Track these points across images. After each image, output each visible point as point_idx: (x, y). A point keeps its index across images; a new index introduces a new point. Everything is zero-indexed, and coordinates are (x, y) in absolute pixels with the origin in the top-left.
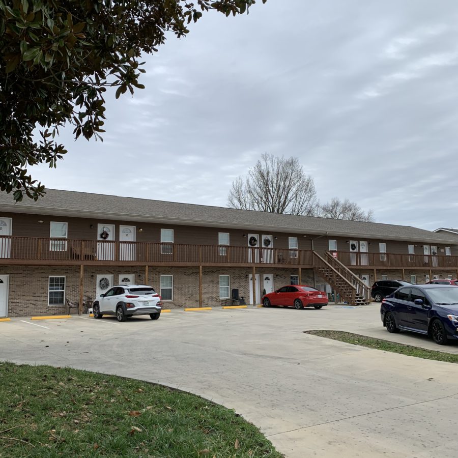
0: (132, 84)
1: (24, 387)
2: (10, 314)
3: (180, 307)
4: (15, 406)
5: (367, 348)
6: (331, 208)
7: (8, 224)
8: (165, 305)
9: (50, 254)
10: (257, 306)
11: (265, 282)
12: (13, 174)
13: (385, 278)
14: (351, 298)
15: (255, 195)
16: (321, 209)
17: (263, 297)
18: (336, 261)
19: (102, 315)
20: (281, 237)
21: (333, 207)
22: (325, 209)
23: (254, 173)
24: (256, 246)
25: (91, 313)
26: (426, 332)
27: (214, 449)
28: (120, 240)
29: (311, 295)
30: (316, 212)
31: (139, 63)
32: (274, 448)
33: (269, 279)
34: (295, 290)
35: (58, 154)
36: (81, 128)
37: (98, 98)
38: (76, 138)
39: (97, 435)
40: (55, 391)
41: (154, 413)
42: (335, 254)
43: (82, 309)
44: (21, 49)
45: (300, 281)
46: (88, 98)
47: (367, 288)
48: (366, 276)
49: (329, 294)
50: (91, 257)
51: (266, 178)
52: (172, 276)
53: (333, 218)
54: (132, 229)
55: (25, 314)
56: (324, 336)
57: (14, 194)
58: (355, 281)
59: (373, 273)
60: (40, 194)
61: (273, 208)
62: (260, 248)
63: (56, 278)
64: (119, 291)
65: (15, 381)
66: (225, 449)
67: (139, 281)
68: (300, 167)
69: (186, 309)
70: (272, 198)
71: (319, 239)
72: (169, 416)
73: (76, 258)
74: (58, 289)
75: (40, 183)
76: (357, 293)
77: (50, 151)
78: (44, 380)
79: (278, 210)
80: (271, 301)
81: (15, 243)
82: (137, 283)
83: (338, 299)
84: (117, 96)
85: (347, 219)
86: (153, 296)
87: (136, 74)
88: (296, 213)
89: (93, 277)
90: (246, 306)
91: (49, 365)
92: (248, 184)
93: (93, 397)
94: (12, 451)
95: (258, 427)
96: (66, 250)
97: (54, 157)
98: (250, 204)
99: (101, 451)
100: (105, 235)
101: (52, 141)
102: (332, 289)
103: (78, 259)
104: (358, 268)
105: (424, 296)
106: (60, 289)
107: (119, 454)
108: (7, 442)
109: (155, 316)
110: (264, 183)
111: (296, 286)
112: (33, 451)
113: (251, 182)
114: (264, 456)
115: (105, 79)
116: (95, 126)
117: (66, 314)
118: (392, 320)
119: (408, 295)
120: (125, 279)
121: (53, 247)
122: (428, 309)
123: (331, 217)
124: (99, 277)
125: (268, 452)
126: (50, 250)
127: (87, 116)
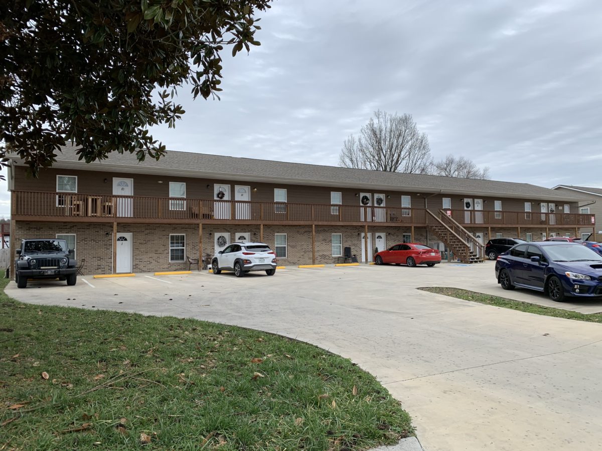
0: (248, 41)
1: (153, 335)
2: (135, 270)
3: (294, 264)
4: (147, 352)
5: (481, 304)
6: (445, 166)
7: (129, 185)
8: (279, 262)
9: (170, 213)
10: (369, 263)
11: (377, 240)
12: (134, 134)
13: (500, 236)
14: (465, 256)
15: (367, 155)
16: (435, 167)
17: (375, 255)
18: (450, 219)
19: (220, 271)
20: (394, 195)
21: (448, 165)
22: (438, 167)
23: (366, 131)
24: (368, 205)
25: (210, 269)
26: (542, 289)
27: (333, 395)
28: (236, 199)
29: (424, 253)
30: (429, 170)
31: (254, 20)
32: (390, 395)
33: (381, 238)
34: (407, 248)
35: (176, 114)
36: (199, 87)
37: (215, 56)
38: (195, 97)
39: (223, 379)
40: (181, 339)
41: (275, 361)
42: (449, 213)
43: (202, 265)
44: (142, 8)
45: (413, 239)
46: (205, 57)
47: (481, 246)
48: (481, 234)
49: (442, 252)
50: (209, 216)
51: (378, 136)
52: (286, 234)
53: (447, 176)
54: (247, 189)
55: (149, 270)
56: (437, 293)
57: (137, 154)
58: (469, 239)
59: (488, 231)
60: (161, 154)
61: (386, 167)
62: (373, 207)
63: (176, 236)
64: (236, 248)
65: (144, 330)
66: (343, 395)
67: (254, 239)
68: (414, 125)
69: (300, 266)
70: (385, 157)
71: (433, 196)
72: (289, 363)
73: (194, 217)
74: (179, 246)
75: (161, 143)
76: (471, 251)
77: (169, 112)
78: (171, 330)
79: (391, 169)
80: (383, 259)
81: (137, 202)
82: (252, 241)
83: (451, 258)
84: (234, 54)
85: (462, 177)
86: (268, 253)
87: (251, 30)
88: (409, 171)
89: (211, 235)
90: (358, 264)
91: (174, 316)
92: (360, 142)
93: (217, 345)
94: (146, 391)
95: (374, 375)
96: (185, 209)
97: (173, 117)
98: (362, 163)
99: (227, 393)
100: (221, 195)
101: (170, 102)
102: (446, 247)
103: (197, 217)
104: (472, 226)
105: (541, 254)
106: (181, 246)
107: (244, 397)
108: (141, 384)
109: (270, 272)
110: (377, 142)
111: (409, 245)
112: (166, 392)
113: (363, 141)
114: (381, 402)
115: (221, 37)
116: (212, 85)
117: (187, 270)
118: (507, 277)
119: (524, 252)
120: (241, 237)
121: (173, 207)
122: (544, 267)
123: (445, 175)
124: (217, 235)
125: (384, 399)
126: (170, 209)
127: (205, 75)
